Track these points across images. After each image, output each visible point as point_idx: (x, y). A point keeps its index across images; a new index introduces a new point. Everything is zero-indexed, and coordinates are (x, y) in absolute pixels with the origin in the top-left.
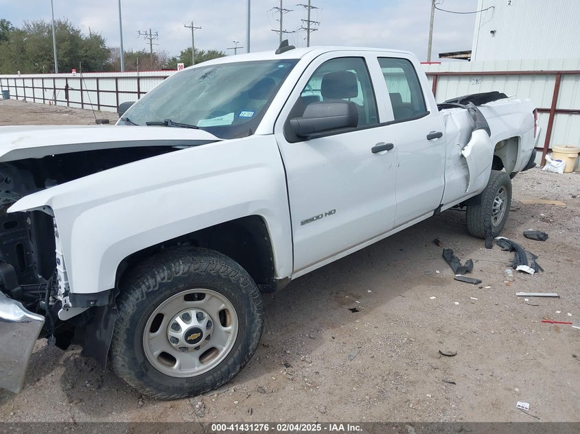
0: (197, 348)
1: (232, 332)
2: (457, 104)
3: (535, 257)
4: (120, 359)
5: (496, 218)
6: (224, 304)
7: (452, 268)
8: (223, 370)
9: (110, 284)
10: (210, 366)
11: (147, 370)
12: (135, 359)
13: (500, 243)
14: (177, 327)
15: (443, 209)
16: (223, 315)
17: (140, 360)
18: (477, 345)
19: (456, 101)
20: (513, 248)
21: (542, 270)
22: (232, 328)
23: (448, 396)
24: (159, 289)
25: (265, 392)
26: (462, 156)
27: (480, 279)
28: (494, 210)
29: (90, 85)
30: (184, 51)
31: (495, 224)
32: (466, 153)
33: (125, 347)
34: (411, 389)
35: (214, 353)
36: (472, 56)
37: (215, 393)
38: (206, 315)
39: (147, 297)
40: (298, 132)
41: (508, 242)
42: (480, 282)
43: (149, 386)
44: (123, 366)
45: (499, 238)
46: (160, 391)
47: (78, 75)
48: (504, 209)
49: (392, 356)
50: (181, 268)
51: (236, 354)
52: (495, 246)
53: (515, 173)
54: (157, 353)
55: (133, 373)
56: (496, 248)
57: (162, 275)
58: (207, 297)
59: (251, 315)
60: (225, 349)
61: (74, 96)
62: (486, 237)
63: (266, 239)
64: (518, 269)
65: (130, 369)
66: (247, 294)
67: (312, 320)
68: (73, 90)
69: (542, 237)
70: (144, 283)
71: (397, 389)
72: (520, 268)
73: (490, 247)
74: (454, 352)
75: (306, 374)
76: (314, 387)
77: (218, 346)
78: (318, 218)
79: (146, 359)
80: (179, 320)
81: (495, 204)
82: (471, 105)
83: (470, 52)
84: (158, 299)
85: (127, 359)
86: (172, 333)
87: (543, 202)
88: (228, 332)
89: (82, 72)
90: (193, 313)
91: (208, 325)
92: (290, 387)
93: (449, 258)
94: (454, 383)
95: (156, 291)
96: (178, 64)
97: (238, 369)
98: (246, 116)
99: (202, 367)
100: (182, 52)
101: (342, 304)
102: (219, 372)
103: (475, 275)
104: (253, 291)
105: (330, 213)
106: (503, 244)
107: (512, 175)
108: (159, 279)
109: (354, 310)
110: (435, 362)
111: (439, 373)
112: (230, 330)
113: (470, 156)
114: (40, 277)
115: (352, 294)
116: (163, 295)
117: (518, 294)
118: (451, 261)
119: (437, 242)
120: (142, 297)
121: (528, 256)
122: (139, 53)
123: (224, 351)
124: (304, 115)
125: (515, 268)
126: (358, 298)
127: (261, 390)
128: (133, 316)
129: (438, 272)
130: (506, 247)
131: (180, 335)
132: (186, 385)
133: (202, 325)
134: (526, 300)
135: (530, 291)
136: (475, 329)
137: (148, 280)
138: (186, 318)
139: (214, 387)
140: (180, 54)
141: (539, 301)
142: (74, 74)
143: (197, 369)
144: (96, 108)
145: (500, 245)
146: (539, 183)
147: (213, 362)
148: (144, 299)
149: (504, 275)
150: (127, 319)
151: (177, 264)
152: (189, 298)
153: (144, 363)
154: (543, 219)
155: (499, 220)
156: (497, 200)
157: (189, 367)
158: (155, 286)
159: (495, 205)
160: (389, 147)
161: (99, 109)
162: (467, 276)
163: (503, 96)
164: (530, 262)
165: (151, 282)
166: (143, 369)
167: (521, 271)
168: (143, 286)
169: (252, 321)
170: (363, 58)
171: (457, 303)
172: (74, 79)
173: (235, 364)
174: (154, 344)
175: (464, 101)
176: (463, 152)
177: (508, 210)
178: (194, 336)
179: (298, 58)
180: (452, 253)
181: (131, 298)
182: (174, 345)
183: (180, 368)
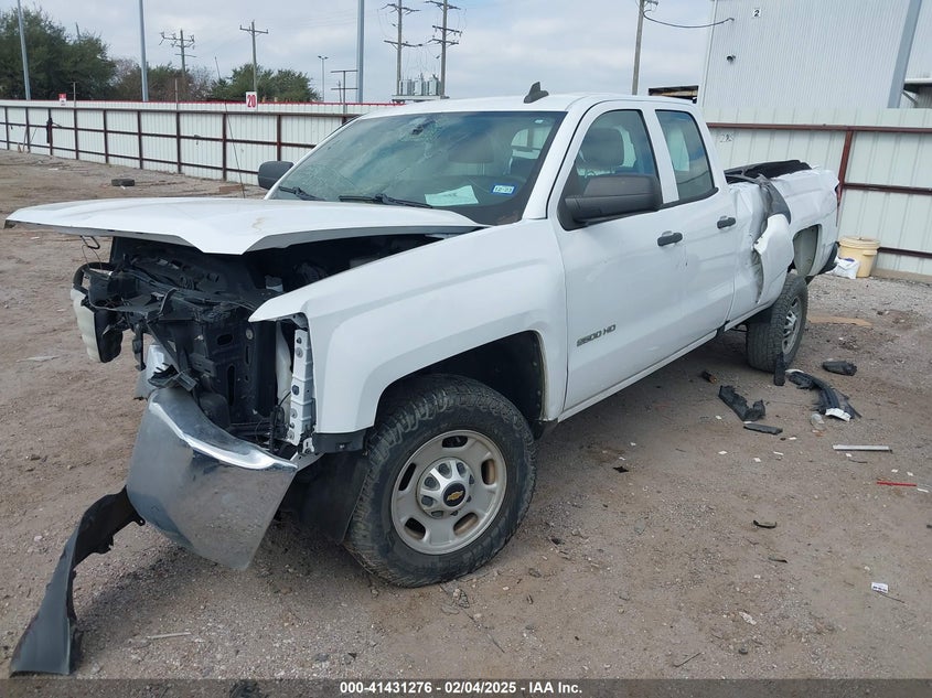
0: (455, 513)
1: (497, 491)
2: (742, 176)
3: (847, 398)
4: (362, 527)
5: (786, 343)
6: (490, 452)
7: (736, 411)
8: (484, 544)
9: (370, 421)
10: (470, 538)
11: (394, 543)
12: (380, 526)
13: (794, 378)
14: (432, 483)
15: (727, 327)
16: (485, 467)
17: (387, 530)
18: (800, 514)
19: (740, 172)
20: (815, 386)
21: (860, 416)
22: (498, 486)
23: (782, 576)
24: (417, 430)
25: (540, 576)
26: (755, 251)
27: (779, 427)
28: (785, 331)
29: (91, 120)
30: (238, 69)
31: (787, 350)
32: (761, 247)
33: (370, 510)
34: (731, 568)
35: (470, 522)
36: (699, 94)
37: (474, 577)
38: (467, 467)
39: (404, 440)
40: (576, 216)
41: (806, 376)
42: (781, 431)
43: (395, 566)
44: (365, 536)
45: (791, 371)
46: (408, 573)
47: (71, 104)
48: (797, 328)
49: (692, 529)
50: (445, 400)
51: (502, 522)
52: (787, 383)
53: (812, 277)
54: (404, 520)
55: (376, 547)
56: (789, 386)
57: (422, 411)
58: (469, 442)
59: (523, 467)
60: (487, 514)
61: (63, 139)
62: (775, 369)
63: (535, 364)
64: (828, 413)
65: (373, 541)
66: (521, 438)
67: (567, 483)
68: (60, 127)
69: (849, 370)
70: (399, 421)
71: (712, 569)
72: (830, 412)
73: (780, 383)
74: (772, 522)
75: (586, 552)
76: (604, 568)
77: (478, 511)
78: (596, 336)
79: (393, 528)
80: (435, 473)
81: (787, 322)
82: (761, 178)
83: (696, 88)
84: (416, 442)
85: (371, 526)
86: (425, 491)
87: (839, 320)
88: (492, 492)
89: (78, 99)
90: (453, 464)
91: (472, 481)
92: (570, 569)
93: (731, 399)
94: (785, 561)
95: (415, 432)
96: (247, 94)
97: (502, 543)
98: (502, 191)
99: (457, 540)
100: (235, 71)
101: (601, 462)
102: (480, 547)
103: (769, 421)
104: (527, 435)
105: (609, 330)
106: (799, 380)
107: (809, 279)
108: (418, 416)
109: (621, 470)
110: (754, 536)
111: (760, 549)
112: (495, 488)
113: (766, 253)
114: (255, 412)
115: (610, 448)
116: (421, 438)
117: (835, 447)
118: (734, 402)
119: (706, 377)
120: (398, 440)
121: (840, 397)
122: (161, 69)
123: (486, 517)
124: (586, 192)
125: (823, 413)
126: (621, 453)
127: (533, 573)
128: (385, 466)
129: (719, 418)
130: (804, 384)
131: (438, 493)
132: (440, 565)
133: (464, 480)
134: (849, 455)
135: (850, 444)
136: (792, 493)
137: (404, 417)
138: (444, 470)
139: (472, 568)
140: (231, 74)
141: (866, 457)
142: (63, 102)
143: (451, 542)
144: (102, 159)
145: (794, 382)
146: (826, 293)
147: (473, 533)
148: (400, 442)
149: (811, 422)
150: (377, 469)
151: (440, 396)
152: (447, 443)
153: (390, 532)
154: (844, 345)
155: (790, 345)
156: (790, 316)
157: (441, 540)
158: (413, 426)
159: (787, 324)
160: (677, 238)
161: (107, 160)
162: (759, 422)
163: (805, 167)
164: (842, 403)
165: (409, 419)
166: (388, 541)
167: (832, 417)
168: (399, 425)
169: (524, 476)
170: (639, 111)
171: (758, 460)
172: (62, 110)
173: (500, 536)
174: (403, 508)
175: (752, 173)
176: (756, 246)
177: (803, 330)
178: (455, 496)
179: (562, 110)
180: (733, 391)
181: (383, 441)
182: (425, 508)
183: (430, 540)
